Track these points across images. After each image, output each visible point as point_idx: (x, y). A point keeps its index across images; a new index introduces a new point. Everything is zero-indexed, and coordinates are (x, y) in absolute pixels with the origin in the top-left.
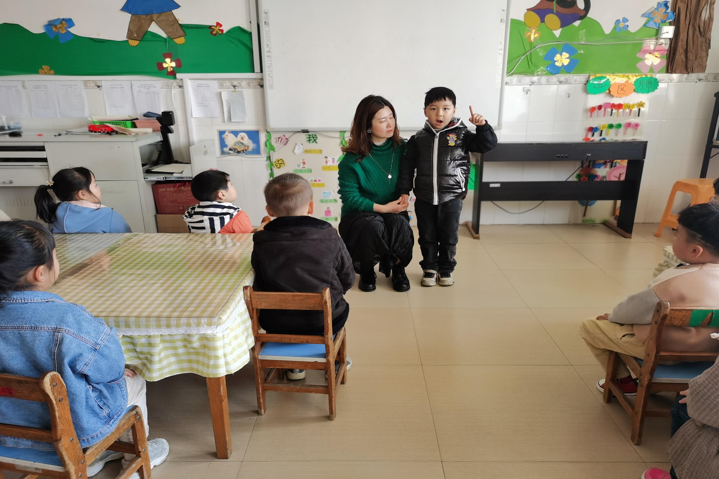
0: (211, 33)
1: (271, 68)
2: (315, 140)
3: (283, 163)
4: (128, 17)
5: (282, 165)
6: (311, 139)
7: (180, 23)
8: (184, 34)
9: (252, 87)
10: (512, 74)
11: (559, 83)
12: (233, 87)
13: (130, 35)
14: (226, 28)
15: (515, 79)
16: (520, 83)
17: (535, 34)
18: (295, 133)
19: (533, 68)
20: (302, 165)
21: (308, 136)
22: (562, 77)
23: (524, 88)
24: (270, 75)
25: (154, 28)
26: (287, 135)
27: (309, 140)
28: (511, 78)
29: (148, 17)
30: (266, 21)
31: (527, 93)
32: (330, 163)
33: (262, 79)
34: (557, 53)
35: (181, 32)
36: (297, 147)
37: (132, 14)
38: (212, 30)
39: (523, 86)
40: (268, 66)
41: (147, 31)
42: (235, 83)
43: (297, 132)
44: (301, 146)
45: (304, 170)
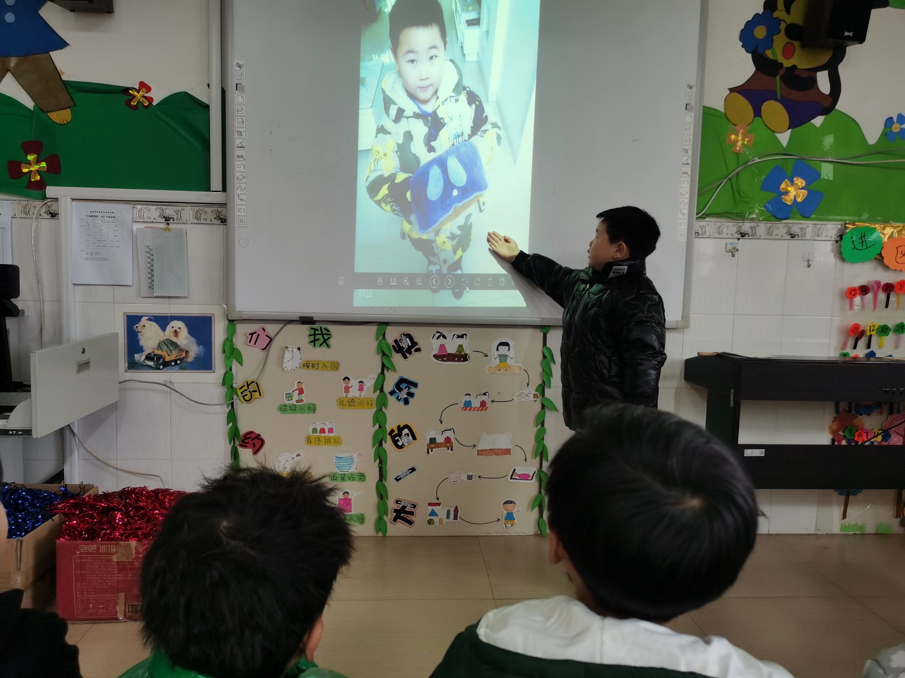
0: (128, 103)
1: (244, 181)
2: (325, 341)
3: (256, 388)
5: (256, 394)
6: (317, 337)
7: (65, 78)
8: (72, 104)
9: (204, 221)
10: (706, 215)
11: (789, 237)
12: (163, 220)
14: (158, 95)
15: (711, 225)
16: (719, 233)
17: (743, 138)
18: (285, 325)
19: (742, 205)
21: (312, 332)
22: (795, 225)
23: (727, 245)
24: (242, 197)
25: (9, 87)
26: (272, 329)
27: (314, 341)
28: (703, 223)
30: (238, 82)
32: (354, 393)
33: (224, 205)
34: (785, 176)
35: (64, 98)
38: (130, 97)
39: (725, 241)
40: (238, 177)
42: (170, 211)
43: (291, 322)
44: (297, 352)
45: (300, 405)
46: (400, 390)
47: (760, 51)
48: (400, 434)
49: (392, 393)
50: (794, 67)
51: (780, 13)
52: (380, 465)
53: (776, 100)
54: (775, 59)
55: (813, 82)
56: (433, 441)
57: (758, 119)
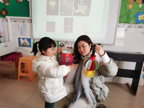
8: (8, 2)
12: (23, 22)
15: (122, 24)
16: (123, 26)
17: (131, 6)
19: (129, 20)
22: (141, 25)
28: (120, 24)
31: (126, 31)
34: (140, 14)
39: (125, 28)
57: (135, 2)
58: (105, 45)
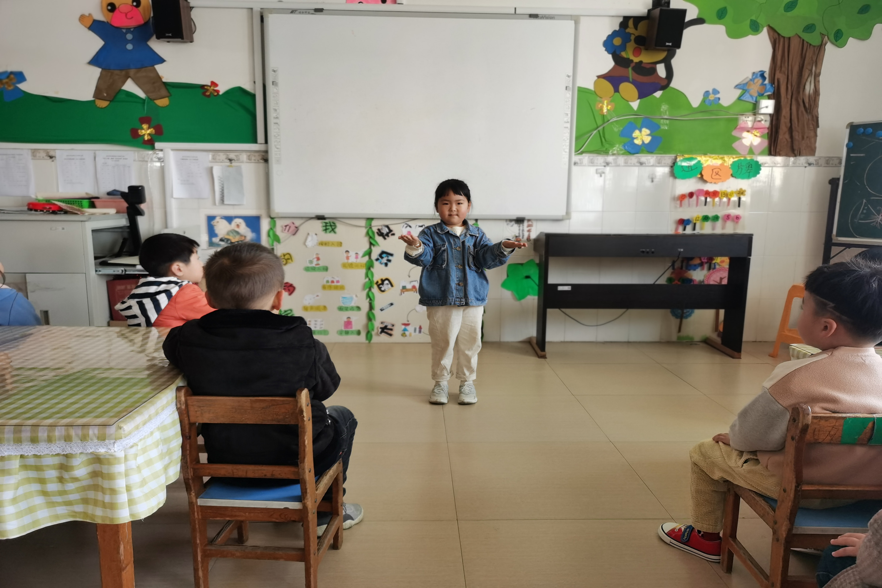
0: (205, 94)
1: (279, 137)
2: (333, 230)
3: (289, 257)
4: (97, 71)
5: (290, 261)
6: (328, 227)
7: (164, 80)
8: (169, 94)
9: (253, 161)
10: (582, 153)
11: (639, 165)
12: (228, 161)
13: (98, 94)
14: (222, 89)
15: (586, 158)
16: (592, 163)
17: (607, 105)
18: (307, 221)
19: (607, 146)
20: (315, 262)
21: (324, 224)
22: (643, 158)
23: (597, 170)
24: (278, 147)
25: (130, 86)
26: (297, 223)
27: (326, 230)
28: (580, 157)
29: (124, 73)
30: (274, 80)
31: (601, 176)
32: (352, 259)
33: (266, 152)
34: (636, 128)
35: (164, 92)
36: (309, 238)
37: (102, 69)
38: (204, 90)
39: (595, 168)
40: (275, 136)
41: (120, 90)
42: (232, 156)
43: (311, 218)
44: (315, 236)
45: (318, 267)
46: (382, 258)
47: (618, 53)
48: (382, 284)
49: (377, 260)
50: (641, 62)
51: (631, 29)
52: (370, 302)
53: (629, 82)
54: (628, 57)
55: (654, 71)
56: (404, 288)
57: (617, 94)
58: (537, 220)
